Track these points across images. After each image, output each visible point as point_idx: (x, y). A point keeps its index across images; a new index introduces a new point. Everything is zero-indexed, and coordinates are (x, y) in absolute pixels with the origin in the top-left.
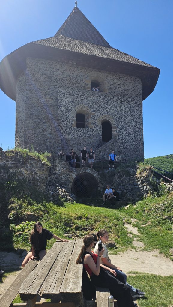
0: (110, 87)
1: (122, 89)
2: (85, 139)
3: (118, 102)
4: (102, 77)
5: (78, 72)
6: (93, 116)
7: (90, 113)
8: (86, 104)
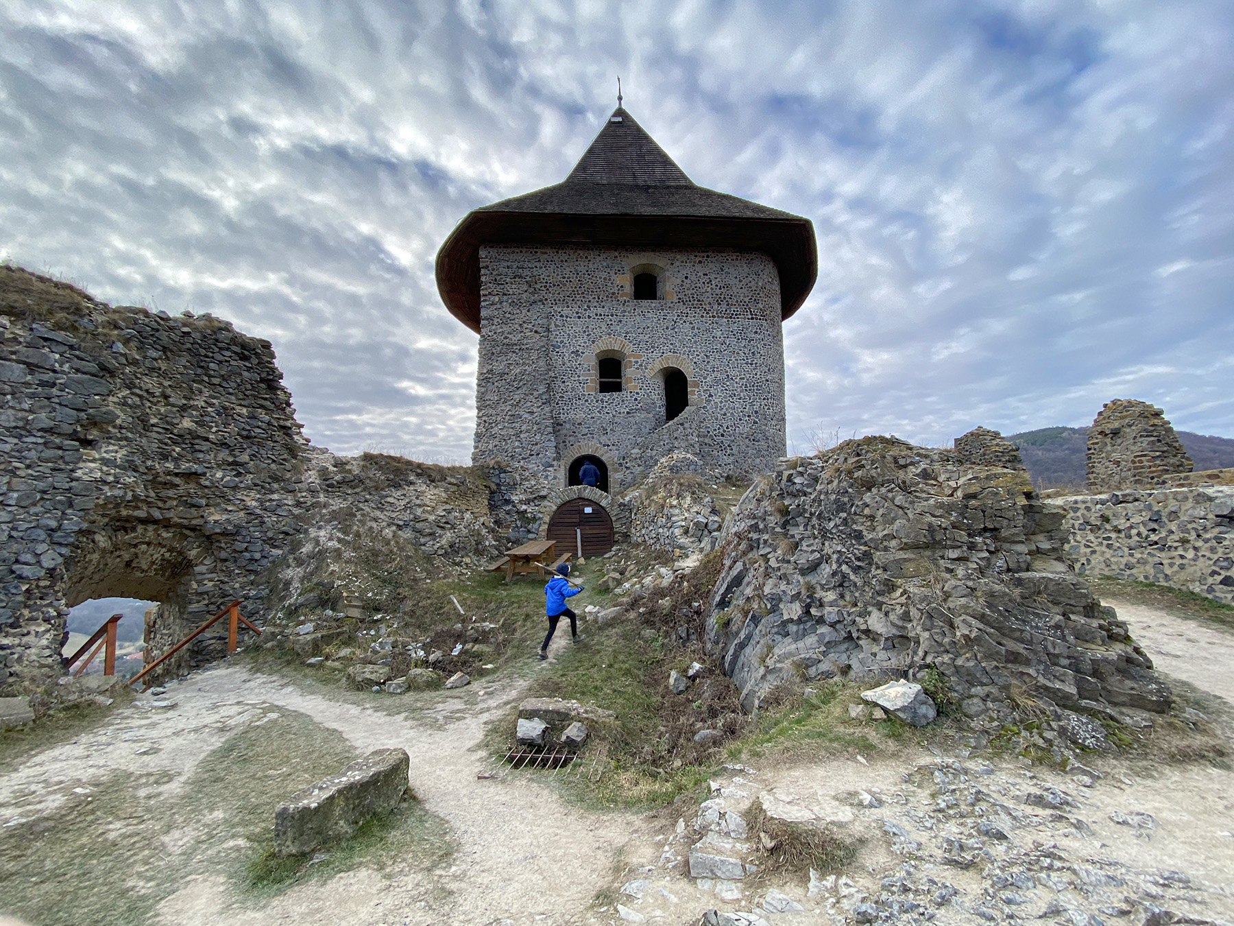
0: (682, 285)
1: (714, 286)
2: (616, 420)
3: (704, 319)
4: (660, 264)
5: (598, 259)
6: (637, 362)
7: (630, 356)
8: (620, 335)
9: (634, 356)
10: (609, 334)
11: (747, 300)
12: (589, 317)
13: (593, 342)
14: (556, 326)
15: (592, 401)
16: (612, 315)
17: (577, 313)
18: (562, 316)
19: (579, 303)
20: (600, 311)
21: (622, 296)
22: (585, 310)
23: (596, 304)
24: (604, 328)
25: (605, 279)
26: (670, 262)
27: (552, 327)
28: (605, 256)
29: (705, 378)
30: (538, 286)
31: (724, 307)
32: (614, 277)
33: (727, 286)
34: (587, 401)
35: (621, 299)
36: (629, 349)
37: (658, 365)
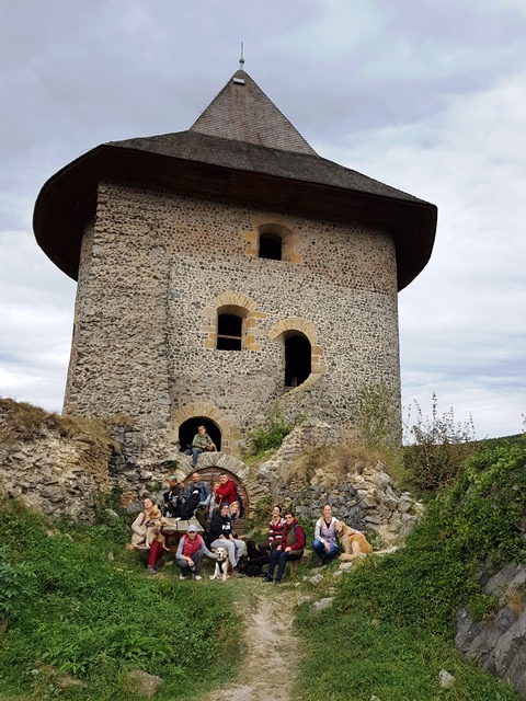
0: (309, 250)
2: (235, 380)
3: (329, 286)
4: (289, 226)
5: (226, 212)
6: (260, 321)
7: (253, 314)
8: (244, 291)
9: (258, 315)
10: (233, 289)
11: (371, 272)
12: (213, 269)
14: (178, 274)
15: (210, 357)
16: (237, 270)
17: (201, 263)
18: (184, 264)
19: (203, 253)
20: (225, 264)
21: (248, 252)
22: (210, 261)
23: (221, 256)
24: (228, 282)
25: (232, 233)
26: (298, 226)
27: (173, 275)
28: (233, 210)
29: (329, 346)
30: (160, 230)
31: (349, 276)
32: (241, 232)
33: (352, 257)
34: (204, 357)
35: (247, 255)
36: (252, 307)
37: (282, 328)
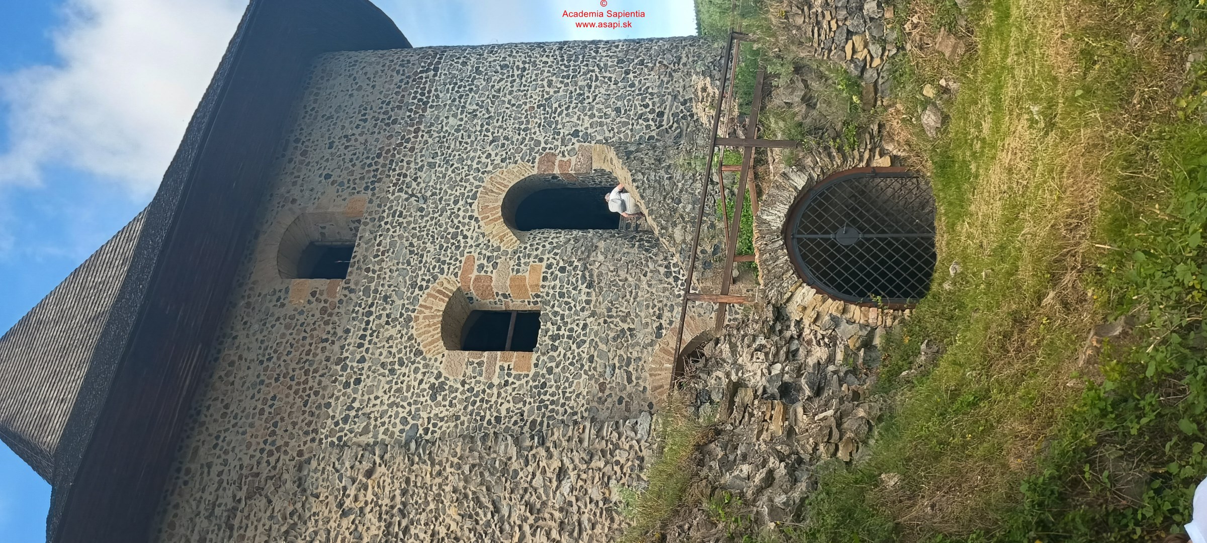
0: (341, 184)
1: (358, 131)
3: (418, 147)
4: (288, 220)
6: (481, 267)
7: (465, 279)
8: (416, 299)
9: (467, 271)
10: (409, 319)
12: (362, 360)
13: (419, 353)
15: (552, 359)
16: (370, 314)
17: (347, 385)
18: (345, 420)
19: (325, 381)
20: (353, 339)
21: (333, 295)
22: (344, 368)
23: (336, 347)
24: (393, 332)
25: (287, 327)
26: (289, 206)
27: (368, 439)
28: (239, 326)
29: (538, 143)
32: (289, 310)
34: (550, 371)
35: (339, 296)
36: (449, 283)
37: (497, 227)
